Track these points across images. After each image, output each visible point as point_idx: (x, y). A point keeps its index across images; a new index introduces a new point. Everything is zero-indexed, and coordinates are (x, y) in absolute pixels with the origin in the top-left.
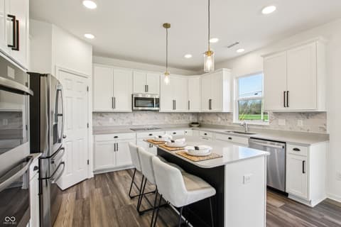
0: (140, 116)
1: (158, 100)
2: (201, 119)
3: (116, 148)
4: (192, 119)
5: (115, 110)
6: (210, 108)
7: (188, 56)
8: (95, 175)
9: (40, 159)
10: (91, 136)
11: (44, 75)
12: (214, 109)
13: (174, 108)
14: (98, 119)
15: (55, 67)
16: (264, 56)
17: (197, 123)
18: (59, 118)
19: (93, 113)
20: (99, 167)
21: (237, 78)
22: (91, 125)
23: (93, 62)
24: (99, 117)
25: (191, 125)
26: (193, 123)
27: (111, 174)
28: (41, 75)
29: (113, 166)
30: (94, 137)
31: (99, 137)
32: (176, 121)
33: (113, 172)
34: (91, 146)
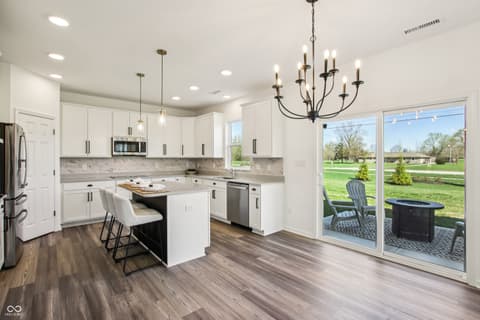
0: (122, 162)
1: (144, 145)
2: (199, 165)
3: (90, 197)
4: (188, 166)
5: (90, 155)
6: (203, 153)
7: (176, 98)
8: (63, 229)
9: (5, 200)
10: (59, 185)
11: (8, 124)
12: (207, 155)
13: (165, 153)
14: (67, 166)
15: (15, 110)
16: (242, 105)
17: (193, 170)
18: (23, 164)
19: (61, 158)
20: (70, 219)
21: (230, 123)
22: (58, 173)
23: (61, 101)
24: (69, 164)
25: (187, 173)
26: (190, 170)
27: (84, 227)
28: (5, 124)
29: (87, 217)
30: (63, 187)
31: (68, 186)
32: (169, 168)
33: (86, 225)
34: (59, 199)
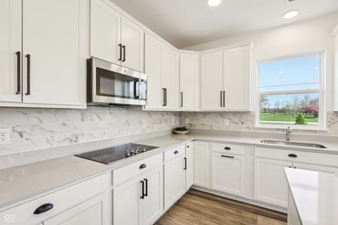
2: (187, 121)
25: (176, 131)
26: (178, 129)
32: (157, 127)
